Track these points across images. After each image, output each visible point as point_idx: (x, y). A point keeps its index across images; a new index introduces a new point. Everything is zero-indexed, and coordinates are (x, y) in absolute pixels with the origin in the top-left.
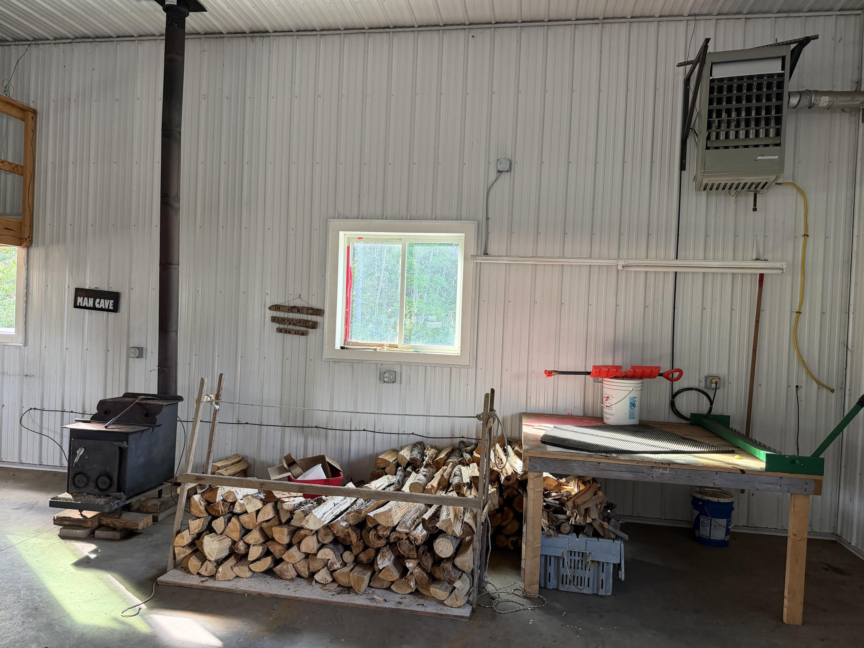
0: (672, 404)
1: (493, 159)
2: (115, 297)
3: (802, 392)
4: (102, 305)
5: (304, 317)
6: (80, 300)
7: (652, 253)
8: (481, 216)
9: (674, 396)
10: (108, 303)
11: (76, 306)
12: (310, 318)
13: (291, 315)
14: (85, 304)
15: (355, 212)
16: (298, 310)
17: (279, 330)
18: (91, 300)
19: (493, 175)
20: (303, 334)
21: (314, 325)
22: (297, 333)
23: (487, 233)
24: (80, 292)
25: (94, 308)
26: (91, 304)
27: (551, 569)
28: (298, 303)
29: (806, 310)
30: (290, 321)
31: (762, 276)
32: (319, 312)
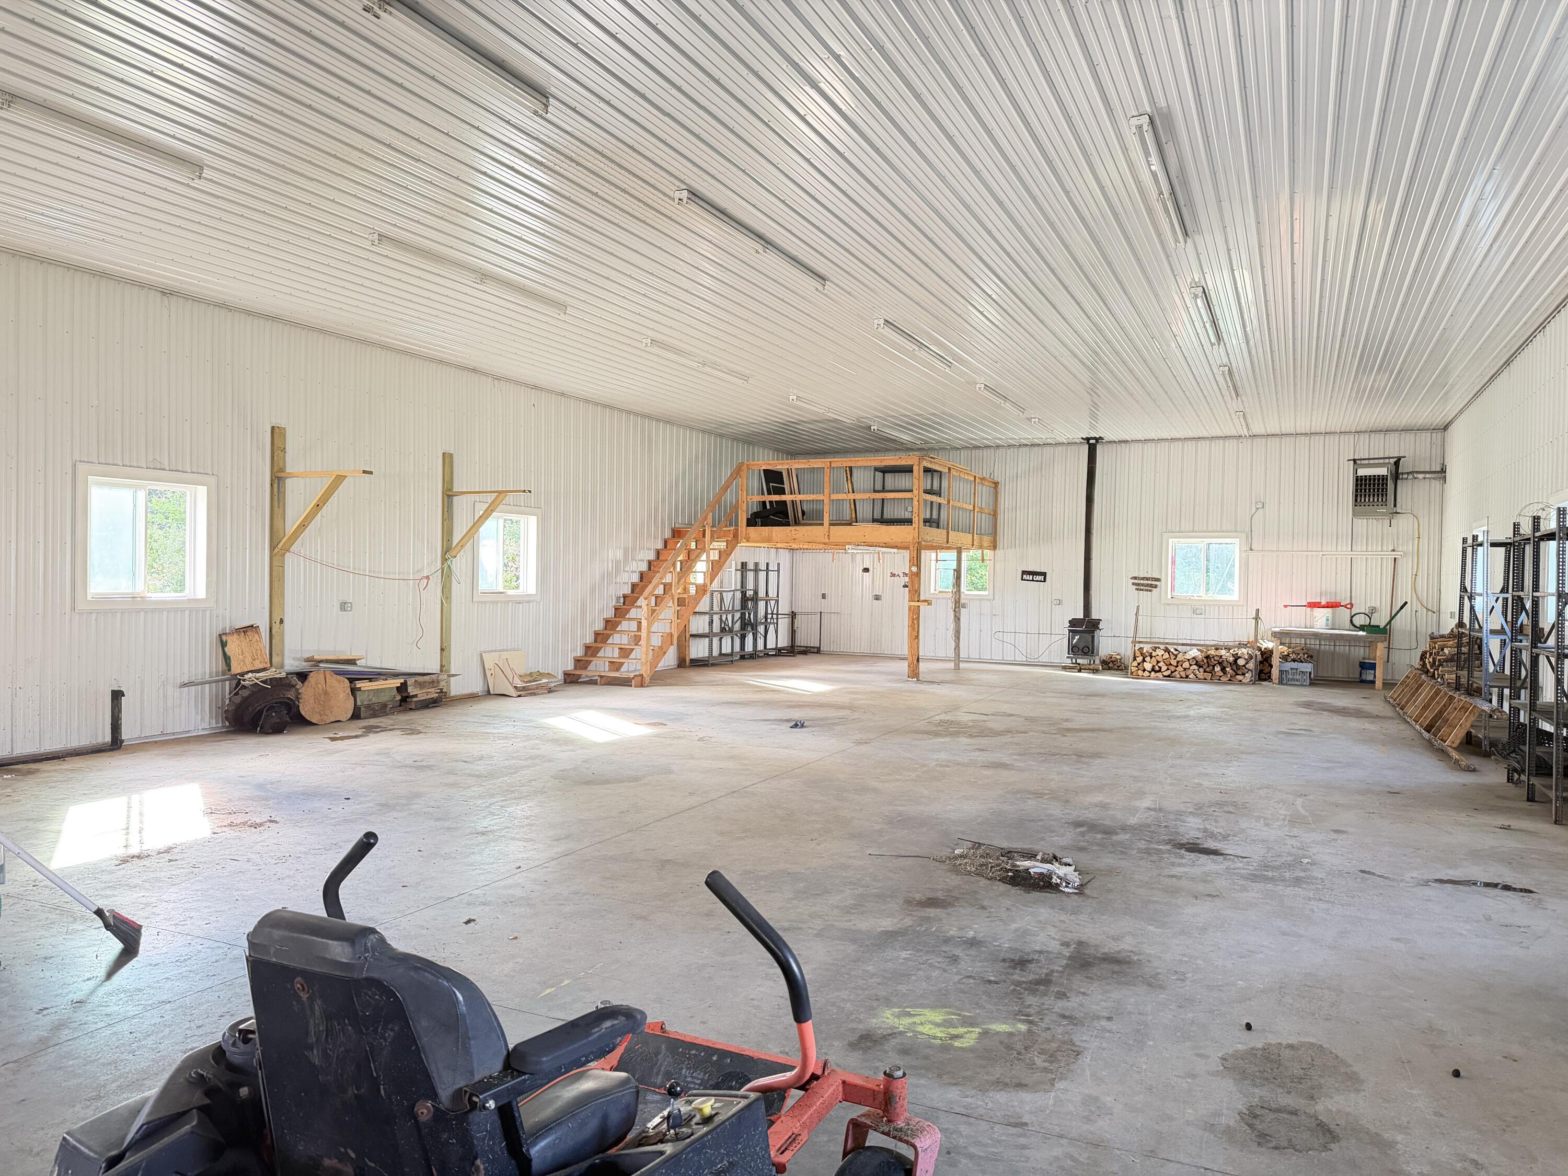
0: (1351, 621)
1: (1254, 502)
2: (1044, 574)
3: (1419, 614)
4: (1037, 579)
5: (1150, 582)
6: (1025, 576)
7: (1339, 548)
8: (1248, 529)
9: (1352, 617)
10: (1041, 578)
11: (1022, 579)
12: (1153, 583)
13: (1142, 582)
14: (1028, 578)
15: (1178, 529)
16: (1147, 579)
17: (1137, 589)
18: (1031, 577)
19: (1254, 510)
20: (1150, 591)
21: (1156, 587)
22: (1147, 590)
23: (1252, 538)
24: (1024, 573)
25: (1033, 580)
26: (1031, 578)
27: (1284, 676)
28: (1146, 576)
29: (1420, 573)
30: (1143, 585)
31: (1395, 559)
32: (1158, 580)
